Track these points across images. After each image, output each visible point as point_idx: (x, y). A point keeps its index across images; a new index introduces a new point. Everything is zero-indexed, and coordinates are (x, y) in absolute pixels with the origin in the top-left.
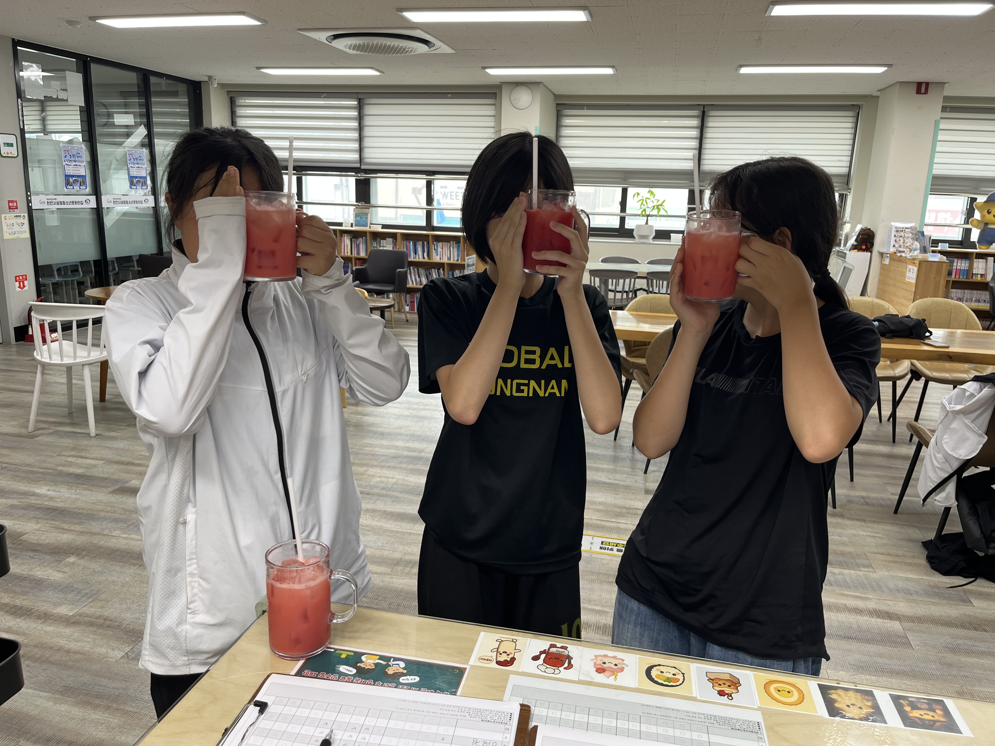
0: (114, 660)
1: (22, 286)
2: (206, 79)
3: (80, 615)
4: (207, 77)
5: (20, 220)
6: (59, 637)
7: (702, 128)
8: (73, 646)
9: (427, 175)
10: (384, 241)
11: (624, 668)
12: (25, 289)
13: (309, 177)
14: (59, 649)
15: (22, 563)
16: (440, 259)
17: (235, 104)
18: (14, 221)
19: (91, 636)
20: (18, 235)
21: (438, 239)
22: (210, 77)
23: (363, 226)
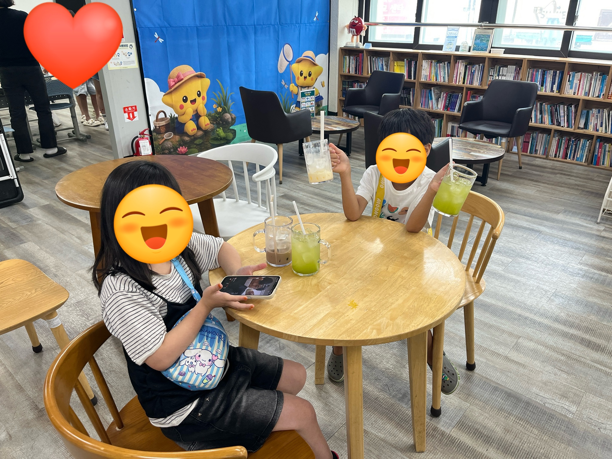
1: (131, 117)
5: (128, 50)
10: (505, 69)
12: (135, 119)
16: (574, 94)
18: (120, 51)
20: (126, 66)
21: (576, 68)
23: (482, 50)
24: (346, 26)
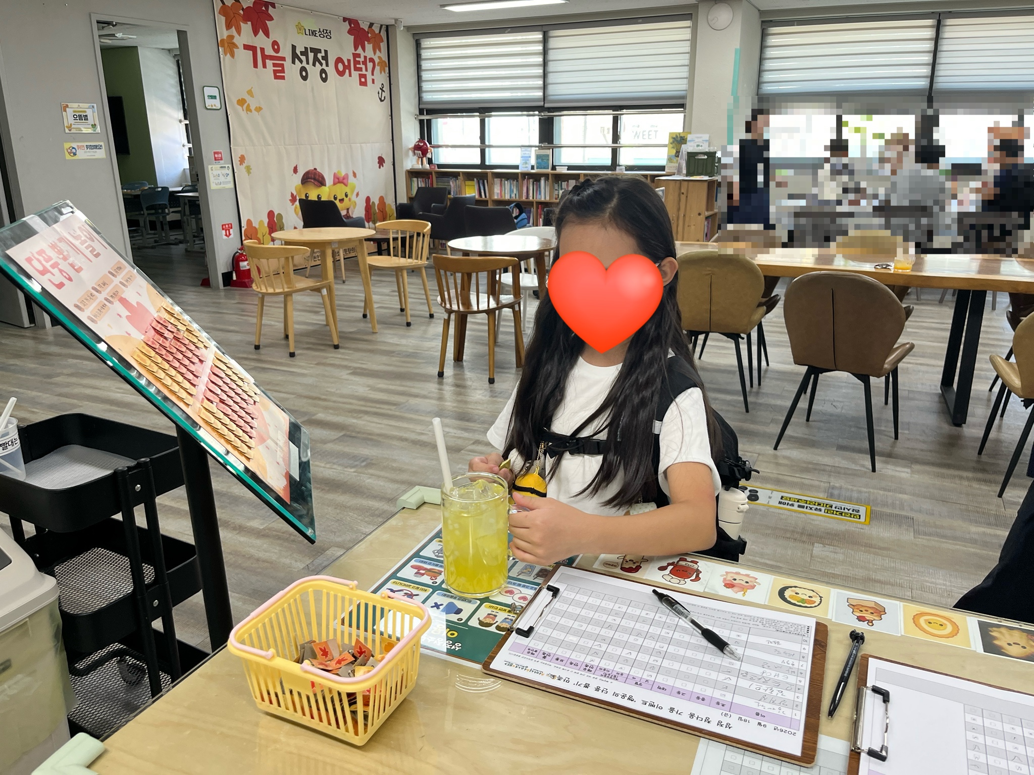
0: (296, 570)
1: (228, 234)
2: (393, 22)
3: (270, 529)
4: (394, 20)
5: (226, 171)
6: (250, 547)
7: (937, 40)
8: (262, 555)
9: (614, 111)
11: (755, 586)
12: (231, 237)
13: (492, 119)
14: (251, 557)
15: (222, 482)
17: (420, 46)
18: (220, 172)
19: (278, 548)
20: (224, 186)
22: (396, 20)
23: (544, 168)
24: (410, 149)
